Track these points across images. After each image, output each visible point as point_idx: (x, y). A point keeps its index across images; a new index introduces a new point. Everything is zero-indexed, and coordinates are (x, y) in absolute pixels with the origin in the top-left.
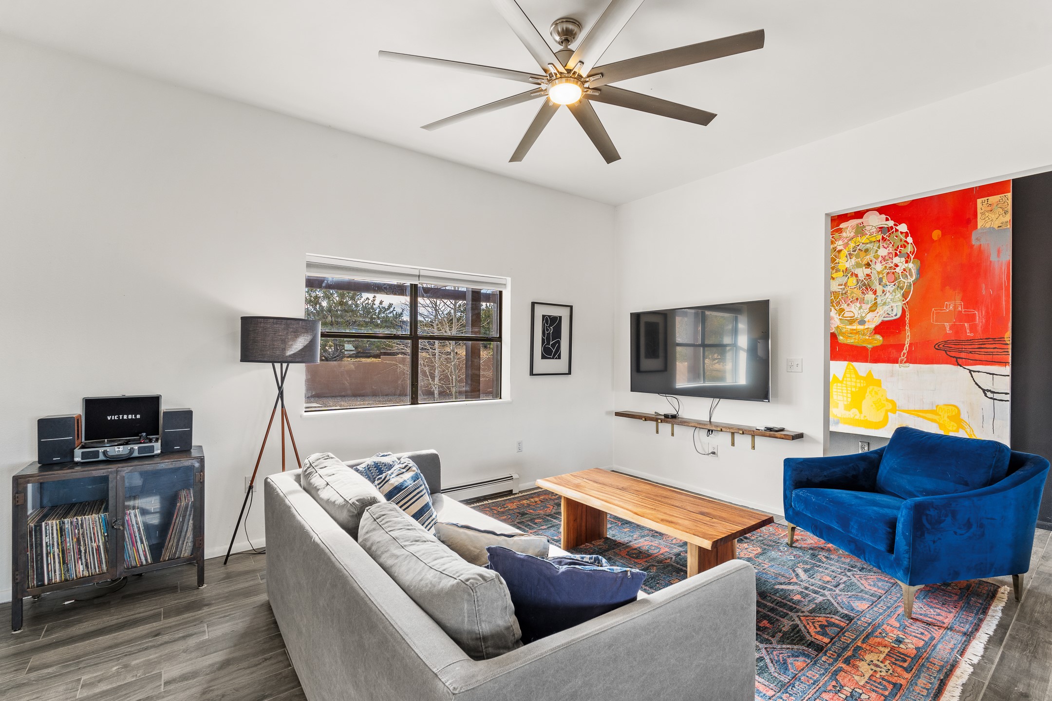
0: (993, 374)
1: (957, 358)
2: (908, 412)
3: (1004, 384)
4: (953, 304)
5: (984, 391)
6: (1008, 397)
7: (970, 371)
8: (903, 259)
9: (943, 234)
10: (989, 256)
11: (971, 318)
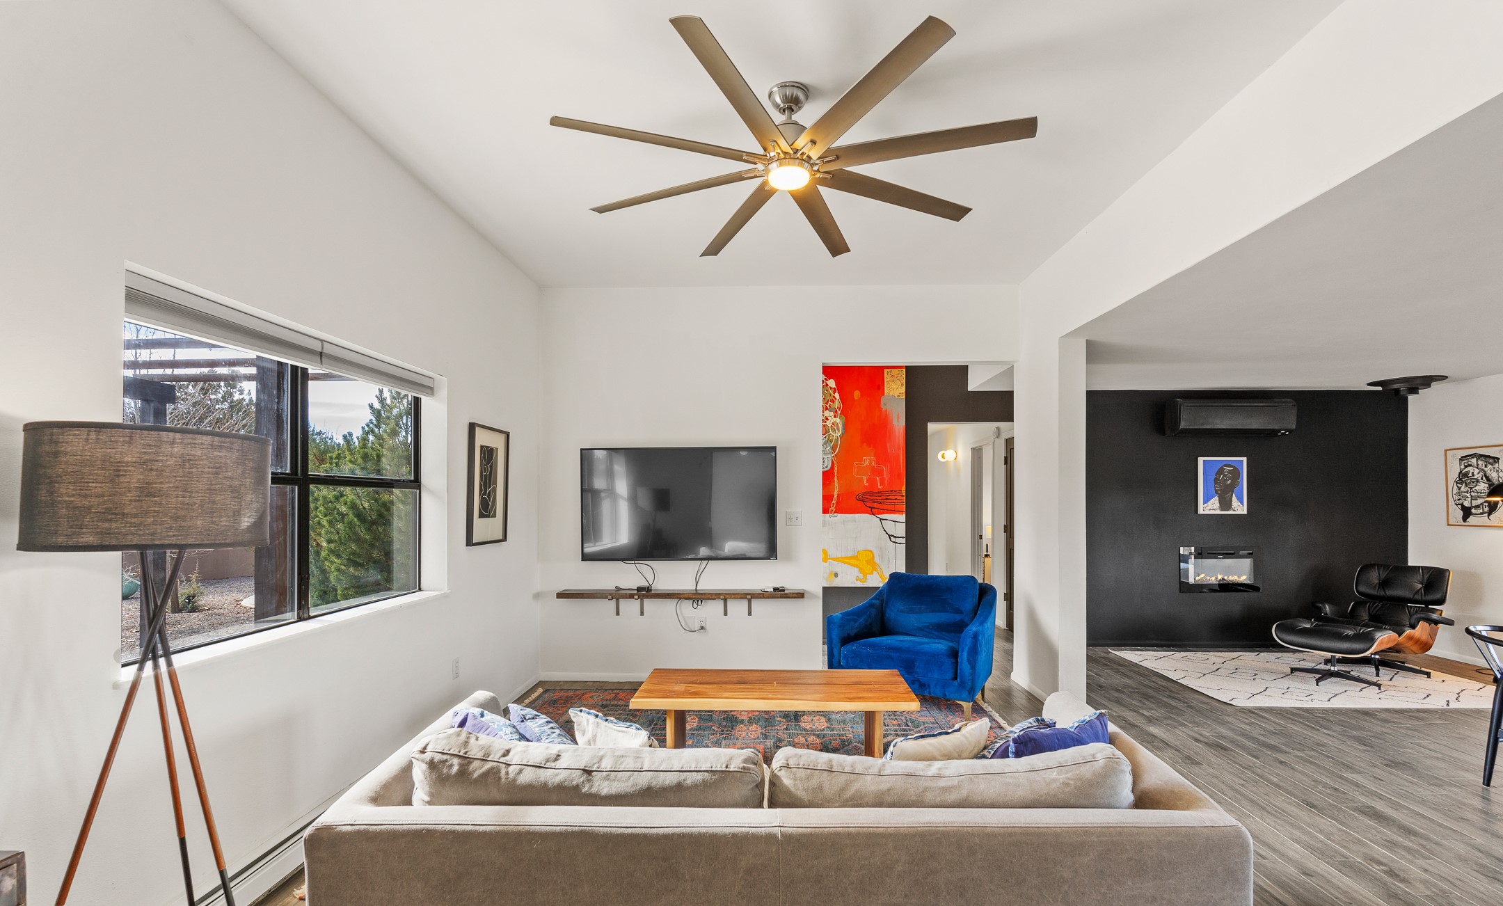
0: (895, 521)
1: (872, 508)
2: (837, 559)
3: (901, 530)
4: (868, 461)
5: (889, 536)
6: (904, 541)
7: (881, 519)
8: (832, 414)
9: (862, 396)
10: (892, 420)
11: (880, 473)
